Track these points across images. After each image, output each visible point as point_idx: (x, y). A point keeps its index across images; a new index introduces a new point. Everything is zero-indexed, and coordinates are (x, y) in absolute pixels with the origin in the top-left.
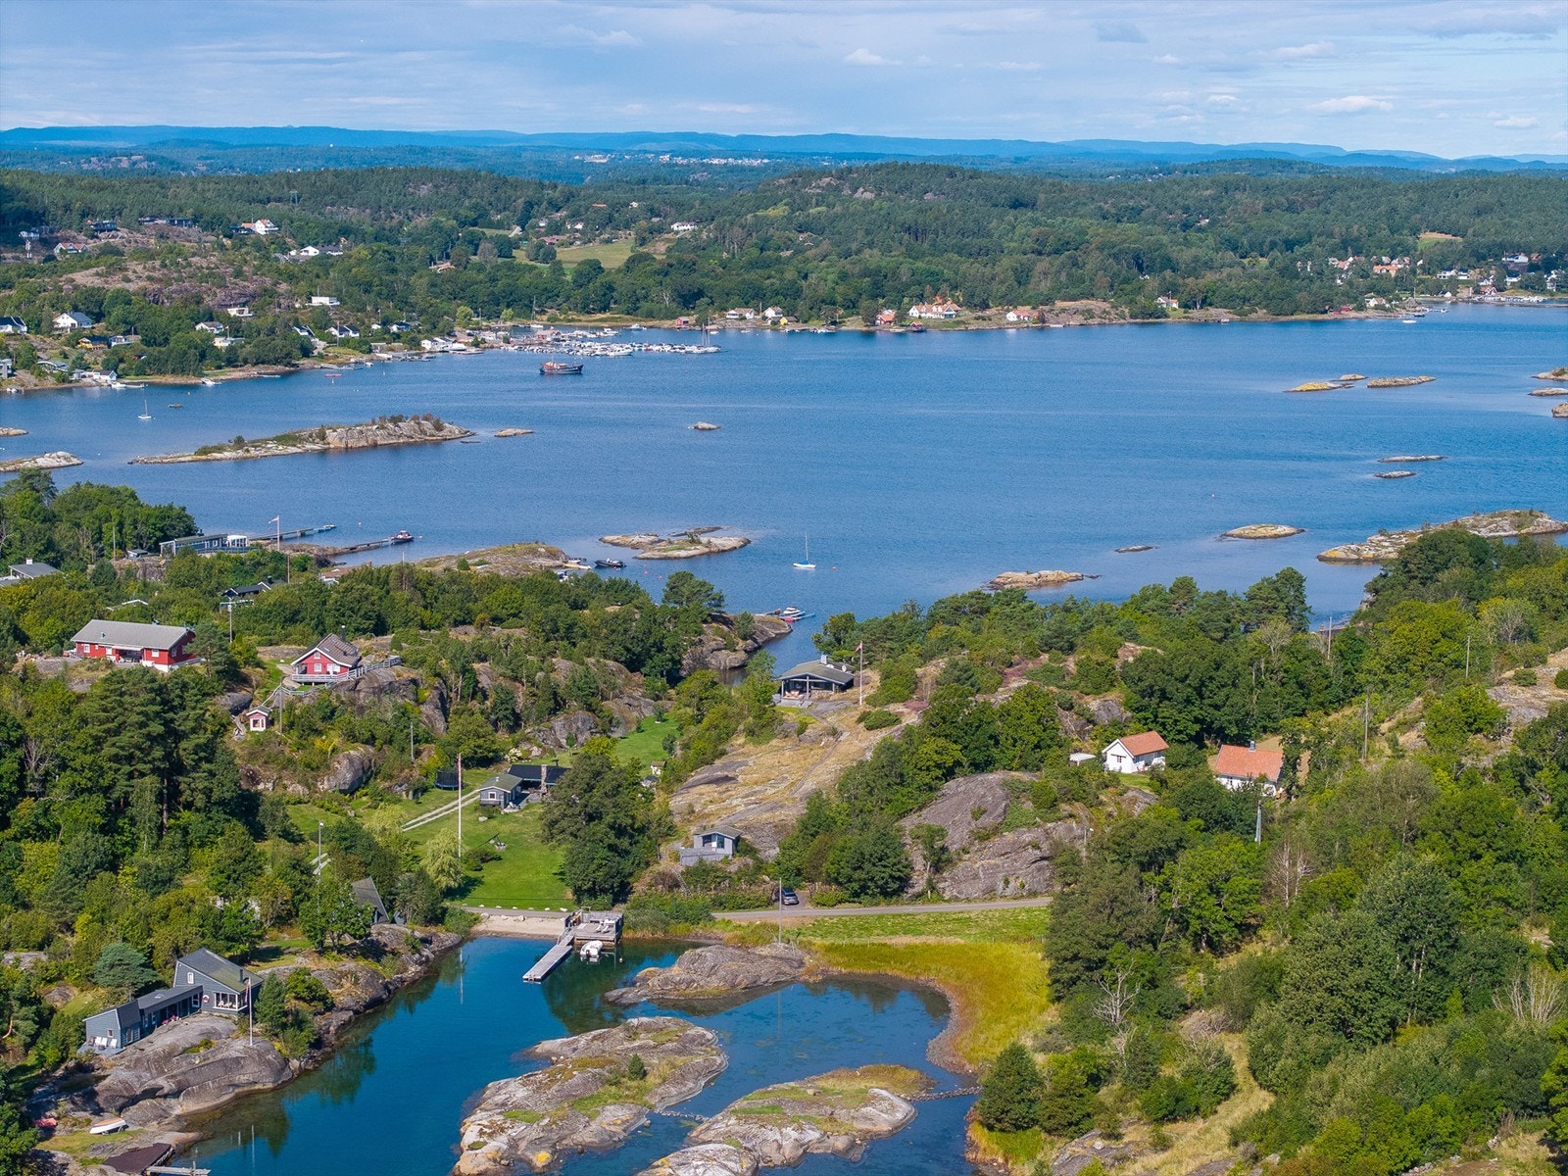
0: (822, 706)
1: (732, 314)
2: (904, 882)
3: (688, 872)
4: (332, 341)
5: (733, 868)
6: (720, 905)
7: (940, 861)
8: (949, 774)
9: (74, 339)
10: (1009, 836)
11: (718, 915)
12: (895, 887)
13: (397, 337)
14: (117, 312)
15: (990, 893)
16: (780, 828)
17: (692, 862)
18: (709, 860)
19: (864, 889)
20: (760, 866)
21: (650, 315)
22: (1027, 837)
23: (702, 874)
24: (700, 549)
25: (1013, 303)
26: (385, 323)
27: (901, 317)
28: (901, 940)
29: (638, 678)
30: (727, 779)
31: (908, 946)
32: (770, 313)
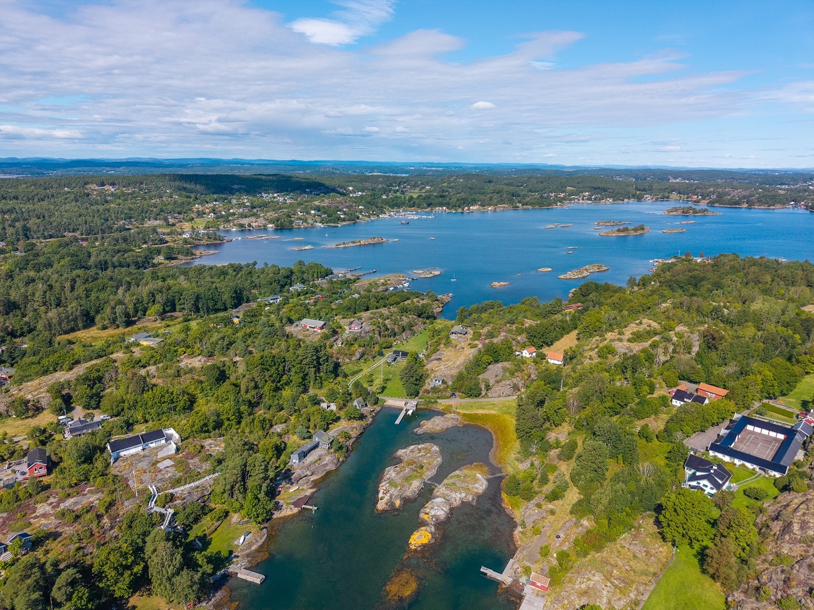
0: (460, 339)
1: (437, 208)
2: (480, 394)
3: (432, 388)
4: (363, 215)
5: (442, 388)
6: (438, 398)
7: (488, 388)
8: (489, 364)
9: (314, 216)
10: (504, 382)
11: (439, 401)
12: (478, 395)
13: (375, 214)
14: (323, 210)
15: (499, 396)
16: (452, 376)
17: (433, 386)
18: (436, 385)
19: (471, 395)
20: (448, 387)
21: (422, 208)
22: (508, 383)
23: (435, 389)
24: (432, 275)
25: (490, 205)
26: (373, 212)
27: (469, 209)
28: (480, 412)
29: (420, 319)
30: (440, 359)
31: (482, 415)
32: (444, 208)
